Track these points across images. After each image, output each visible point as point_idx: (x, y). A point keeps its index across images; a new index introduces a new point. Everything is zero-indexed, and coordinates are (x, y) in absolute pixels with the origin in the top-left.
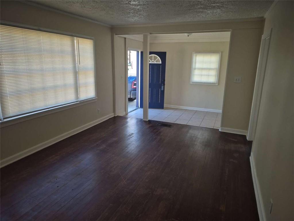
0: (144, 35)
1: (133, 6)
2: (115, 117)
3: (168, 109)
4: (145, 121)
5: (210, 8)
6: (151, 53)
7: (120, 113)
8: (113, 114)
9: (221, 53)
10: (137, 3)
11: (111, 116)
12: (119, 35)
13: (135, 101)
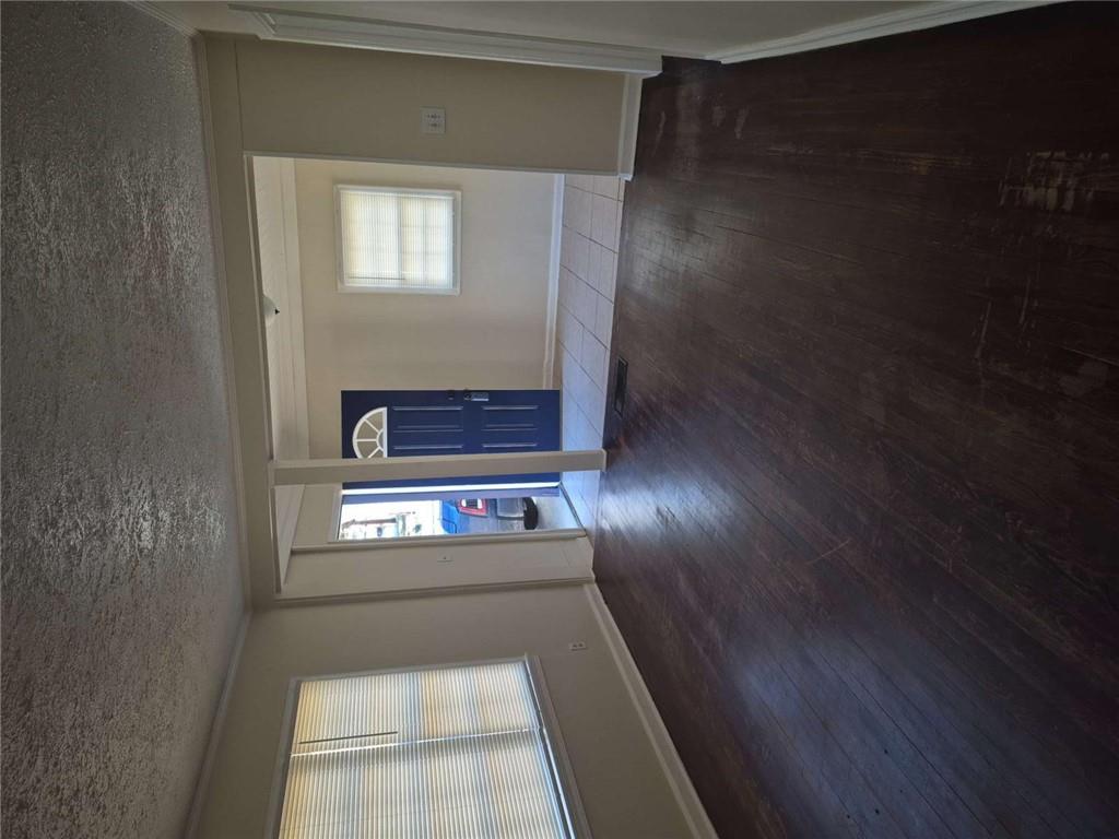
0: (276, 484)
1: (162, 539)
2: (598, 581)
3: (558, 375)
4: (610, 461)
5: (161, 243)
6: (348, 452)
7: (581, 560)
8: (586, 588)
9: (340, 186)
10: (146, 524)
11: (595, 596)
12: (282, 581)
13: (534, 499)
